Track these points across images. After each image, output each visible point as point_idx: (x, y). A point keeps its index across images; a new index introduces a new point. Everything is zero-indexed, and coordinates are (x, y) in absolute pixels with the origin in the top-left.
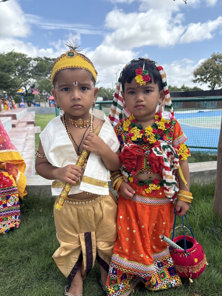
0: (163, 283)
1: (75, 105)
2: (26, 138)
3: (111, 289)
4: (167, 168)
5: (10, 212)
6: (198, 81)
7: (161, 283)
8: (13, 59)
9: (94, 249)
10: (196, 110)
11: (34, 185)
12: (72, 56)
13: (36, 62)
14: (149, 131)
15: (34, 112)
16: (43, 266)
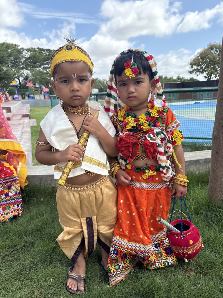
0: (160, 262)
1: (74, 96)
2: (22, 130)
3: (112, 268)
4: (161, 153)
5: (12, 201)
6: (194, 72)
7: (159, 262)
8: (5, 50)
9: (95, 233)
10: (192, 101)
11: (34, 174)
12: (70, 49)
13: (29, 53)
14: (142, 119)
15: (29, 105)
16: (47, 250)
